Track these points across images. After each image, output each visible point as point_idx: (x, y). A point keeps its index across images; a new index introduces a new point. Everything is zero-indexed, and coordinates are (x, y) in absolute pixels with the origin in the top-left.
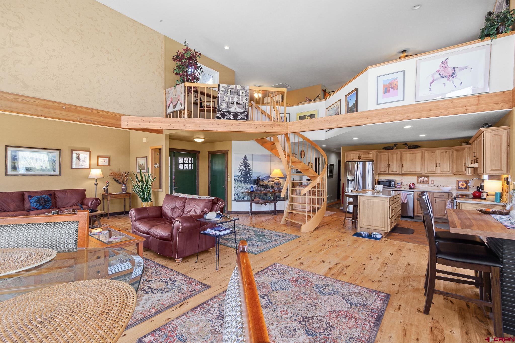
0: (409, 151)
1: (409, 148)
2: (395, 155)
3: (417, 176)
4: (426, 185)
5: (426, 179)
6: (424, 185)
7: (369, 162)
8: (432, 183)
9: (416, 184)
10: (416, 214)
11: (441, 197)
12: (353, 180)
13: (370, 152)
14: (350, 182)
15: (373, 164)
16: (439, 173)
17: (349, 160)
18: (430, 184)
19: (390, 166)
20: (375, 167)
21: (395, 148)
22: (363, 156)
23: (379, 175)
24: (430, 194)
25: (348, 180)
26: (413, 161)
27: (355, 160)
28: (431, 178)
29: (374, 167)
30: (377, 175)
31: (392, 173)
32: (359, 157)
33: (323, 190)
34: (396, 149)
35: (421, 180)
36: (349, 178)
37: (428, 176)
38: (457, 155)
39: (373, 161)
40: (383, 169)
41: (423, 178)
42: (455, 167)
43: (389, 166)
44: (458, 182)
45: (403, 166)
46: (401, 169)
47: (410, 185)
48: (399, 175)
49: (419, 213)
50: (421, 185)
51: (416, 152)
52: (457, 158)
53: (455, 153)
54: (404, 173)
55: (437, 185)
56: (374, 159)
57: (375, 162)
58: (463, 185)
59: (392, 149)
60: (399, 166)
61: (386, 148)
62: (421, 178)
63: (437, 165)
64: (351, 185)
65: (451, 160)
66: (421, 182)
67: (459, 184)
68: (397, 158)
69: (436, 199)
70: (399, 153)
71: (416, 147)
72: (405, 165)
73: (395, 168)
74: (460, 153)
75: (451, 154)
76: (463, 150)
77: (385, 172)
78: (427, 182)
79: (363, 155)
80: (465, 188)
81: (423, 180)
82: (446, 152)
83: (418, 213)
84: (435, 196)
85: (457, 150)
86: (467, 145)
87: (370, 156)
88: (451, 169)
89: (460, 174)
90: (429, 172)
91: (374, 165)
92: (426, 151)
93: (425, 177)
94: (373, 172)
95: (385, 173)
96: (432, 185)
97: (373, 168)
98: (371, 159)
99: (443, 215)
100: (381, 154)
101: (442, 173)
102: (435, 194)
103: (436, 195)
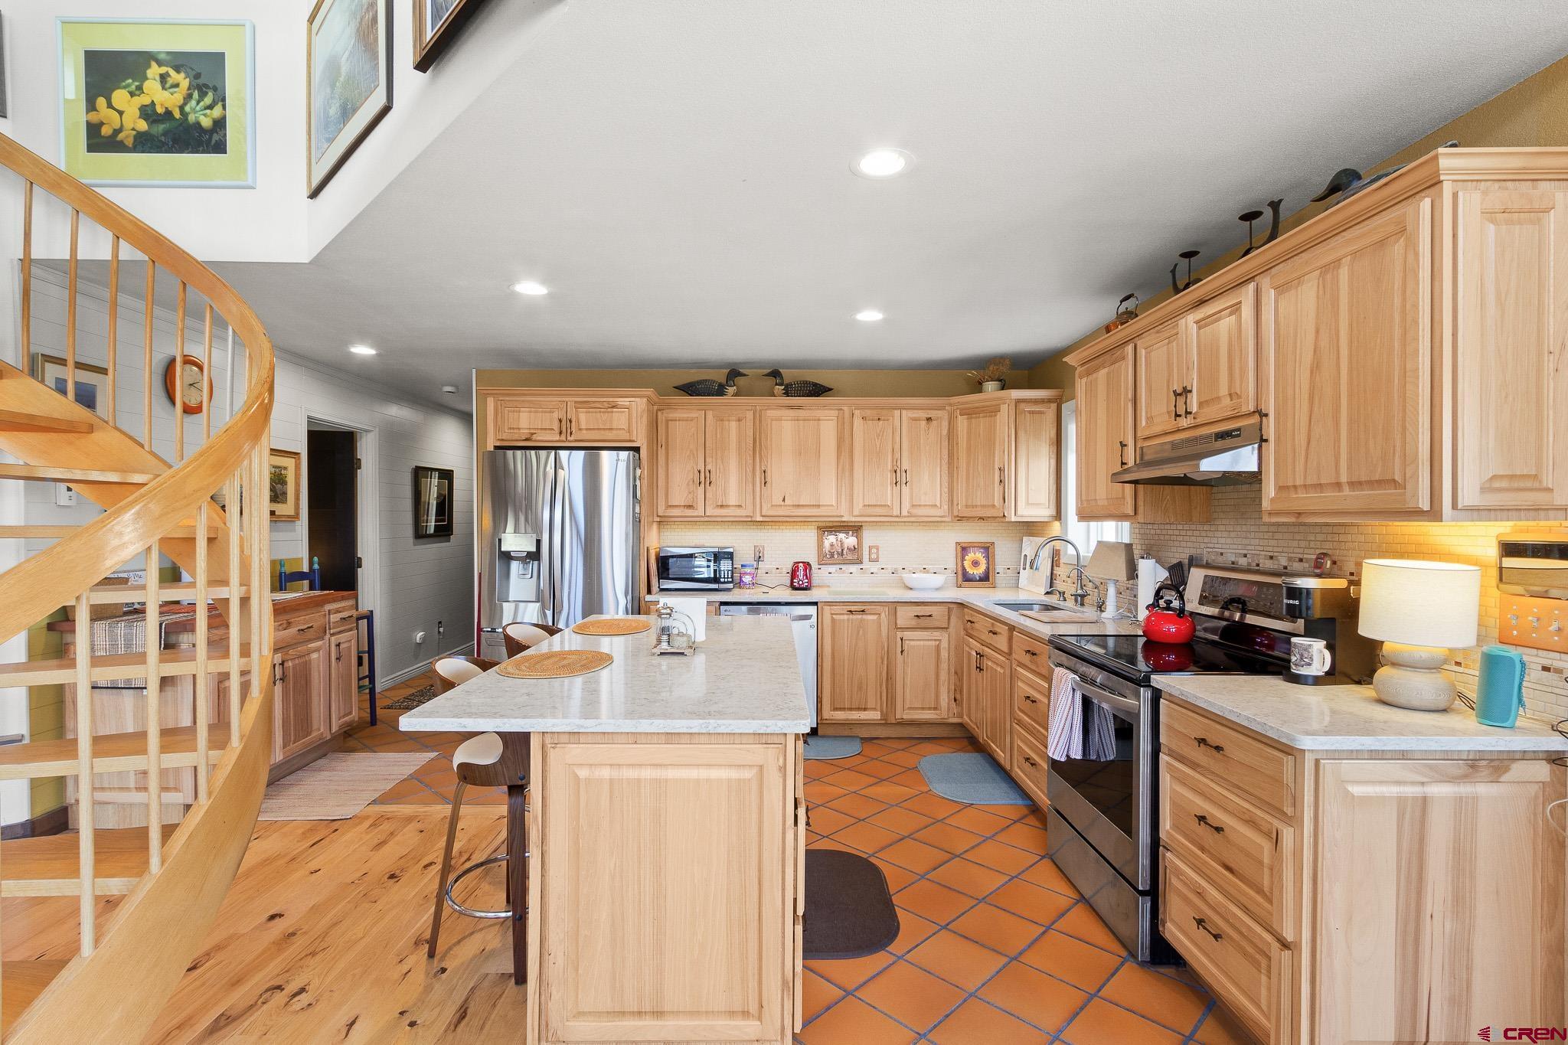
0: (791, 407)
1: (787, 394)
2: (733, 425)
3: (819, 528)
4: (854, 568)
5: (850, 541)
6: (844, 567)
7: (614, 453)
8: (874, 556)
9: (815, 566)
10: (828, 714)
11: (923, 622)
12: (535, 556)
13: (622, 401)
14: (515, 566)
15: (638, 464)
16: (905, 513)
17: (508, 436)
18: (866, 564)
19: (713, 479)
20: (645, 482)
21: (731, 390)
22: (587, 423)
23: (663, 522)
24: (883, 615)
25: (507, 557)
26: (807, 452)
27: (543, 438)
28: (869, 537)
29: (638, 483)
30: (655, 526)
31: (723, 512)
32: (565, 426)
33: (233, 593)
34: (736, 395)
35: (832, 545)
36: (514, 542)
37: (856, 529)
38: (969, 433)
39: (637, 450)
40: (679, 496)
41: (842, 536)
42: (961, 488)
43: (705, 479)
44: (964, 549)
45: (768, 480)
46: (758, 494)
47: (794, 574)
48: (750, 523)
49: (840, 709)
50: (833, 569)
51: (819, 413)
52: (969, 449)
53: (962, 422)
54: (771, 513)
55: (890, 567)
56: (641, 441)
57: (644, 452)
58: (975, 563)
59: (720, 391)
60: (750, 479)
61: (691, 389)
62: (832, 539)
63: (899, 476)
64: (520, 584)
65: (945, 452)
66: (832, 556)
67: (963, 559)
68: (739, 442)
69: (907, 634)
70: (750, 415)
71: (817, 390)
72: (774, 476)
73: (732, 487)
74: (982, 423)
75: (945, 432)
76: (993, 411)
77: (690, 507)
78: (854, 556)
79: (583, 417)
80: (985, 578)
81: (842, 543)
82: (929, 419)
83: (836, 709)
84: (900, 623)
85: (970, 413)
86: (1003, 388)
87: (619, 419)
88: (945, 496)
89: (982, 518)
90: (870, 511)
91: (638, 472)
92: (857, 412)
93: (847, 534)
94: (637, 510)
95: (689, 512)
96: (874, 567)
97: (635, 486)
98: (624, 435)
99: (930, 709)
100: (672, 415)
101: (916, 511)
102: (901, 610)
103: (905, 616)
